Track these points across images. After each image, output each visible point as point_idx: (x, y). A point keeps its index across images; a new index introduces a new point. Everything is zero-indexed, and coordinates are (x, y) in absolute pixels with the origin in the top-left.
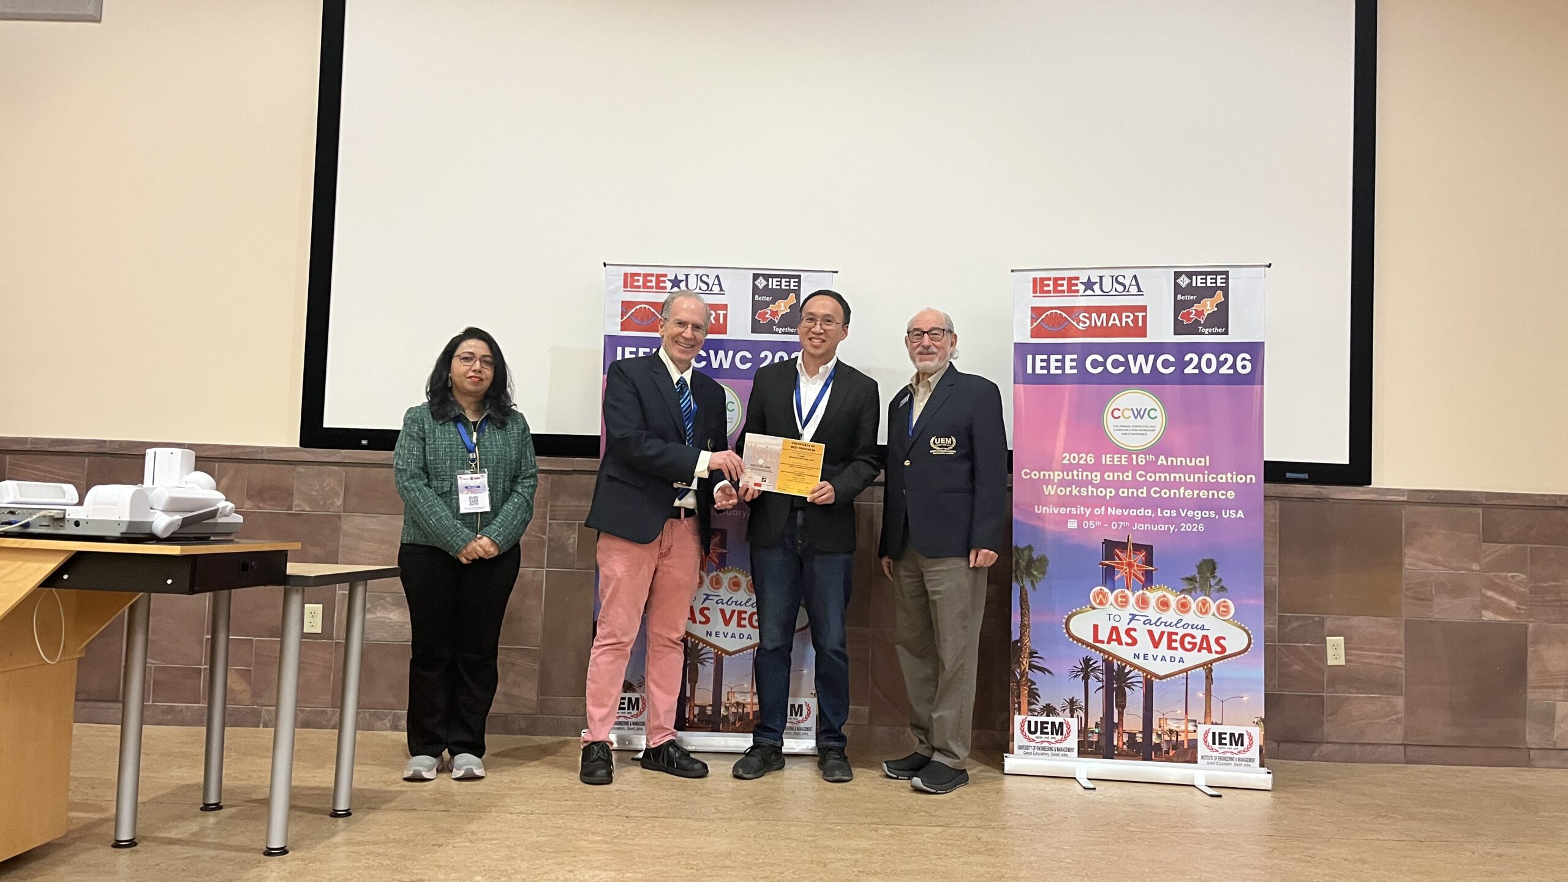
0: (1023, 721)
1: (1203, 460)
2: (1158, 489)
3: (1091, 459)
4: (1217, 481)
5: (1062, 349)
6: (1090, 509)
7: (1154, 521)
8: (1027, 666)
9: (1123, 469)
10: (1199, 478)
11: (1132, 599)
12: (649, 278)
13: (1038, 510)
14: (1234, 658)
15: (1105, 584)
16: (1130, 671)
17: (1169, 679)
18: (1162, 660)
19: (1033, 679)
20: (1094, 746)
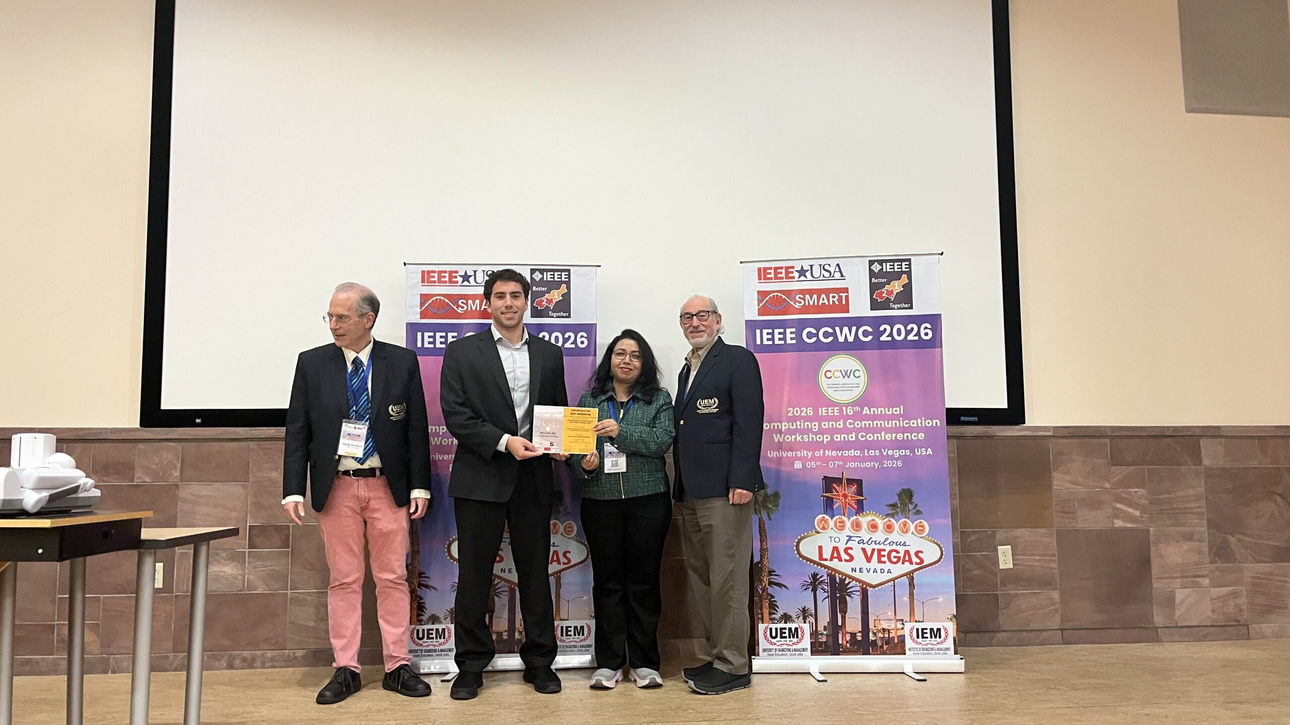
0: (766, 629)
1: (898, 409)
2: (864, 434)
3: (810, 412)
4: (910, 426)
5: (783, 324)
6: (811, 452)
7: (863, 459)
8: (767, 583)
9: (835, 419)
10: (896, 424)
11: (848, 524)
12: (443, 274)
13: (770, 454)
14: (930, 567)
15: (826, 513)
16: (849, 582)
17: (880, 587)
18: (874, 572)
19: (772, 593)
20: (823, 646)
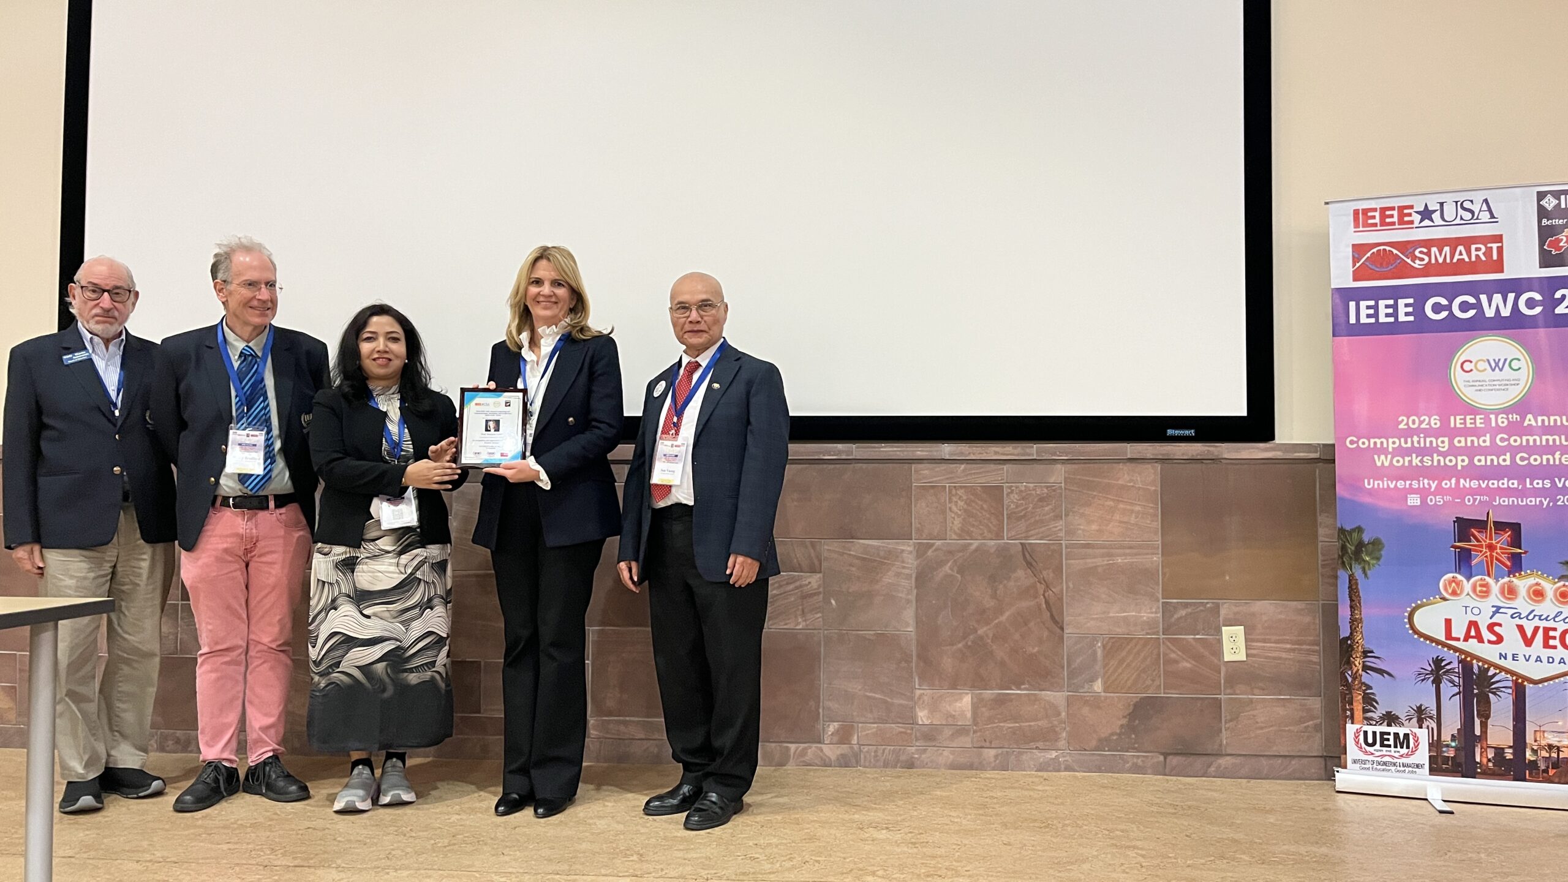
0: (1358, 731)
2: (1526, 456)
5: (1393, 293)
6: (1436, 482)
7: (1522, 493)
8: (1360, 667)
9: (1476, 432)
11: (1495, 587)
13: (1369, 484)
15: (1458, 570)
16: (1495, 675)
17: (1546, 684)
18: (1536, 661)
19: (1367, 682)
20: (1450, 763)
